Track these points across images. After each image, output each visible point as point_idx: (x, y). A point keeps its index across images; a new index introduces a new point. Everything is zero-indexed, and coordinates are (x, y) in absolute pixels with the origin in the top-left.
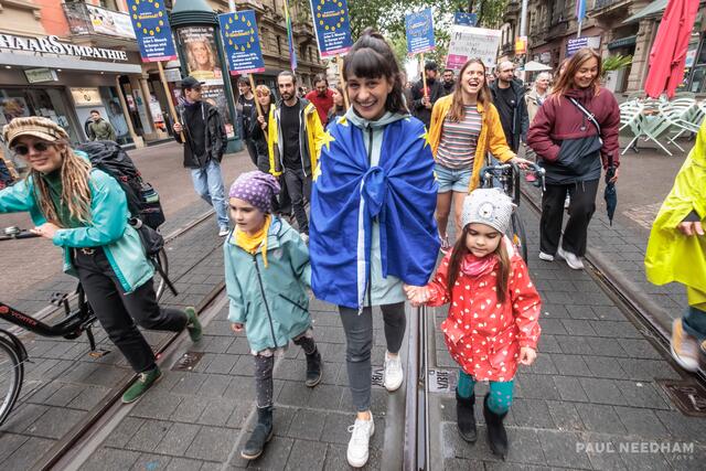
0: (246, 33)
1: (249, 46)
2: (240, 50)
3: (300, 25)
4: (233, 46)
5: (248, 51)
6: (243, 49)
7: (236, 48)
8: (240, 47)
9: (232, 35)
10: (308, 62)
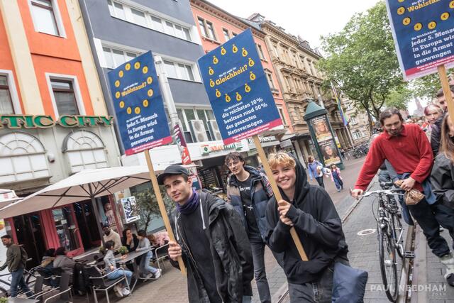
0: (242, 70)
1: (248, 89)
2: (234, 101)
3: (329, 101)
4: (223, 97)
5: (247, 99)
6: (239, 97)
7: (228, 99)
8: (232, 95)
9: (219, 82)
10: (337, 122)
